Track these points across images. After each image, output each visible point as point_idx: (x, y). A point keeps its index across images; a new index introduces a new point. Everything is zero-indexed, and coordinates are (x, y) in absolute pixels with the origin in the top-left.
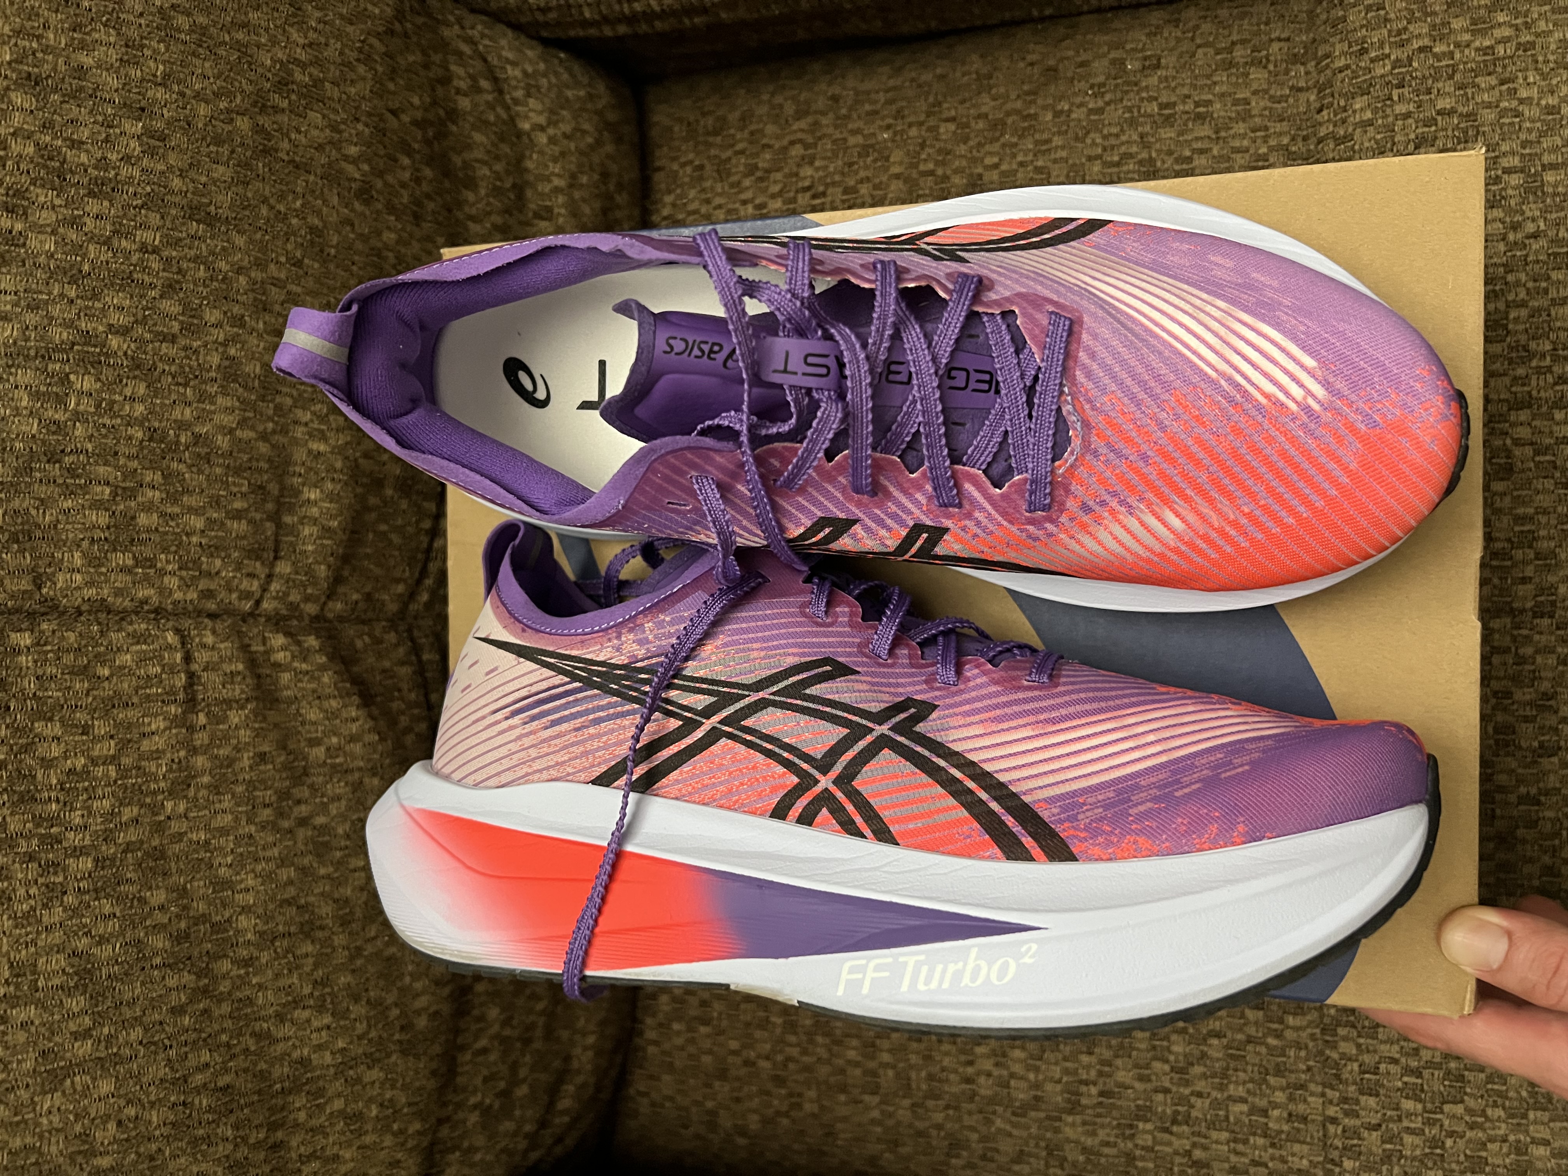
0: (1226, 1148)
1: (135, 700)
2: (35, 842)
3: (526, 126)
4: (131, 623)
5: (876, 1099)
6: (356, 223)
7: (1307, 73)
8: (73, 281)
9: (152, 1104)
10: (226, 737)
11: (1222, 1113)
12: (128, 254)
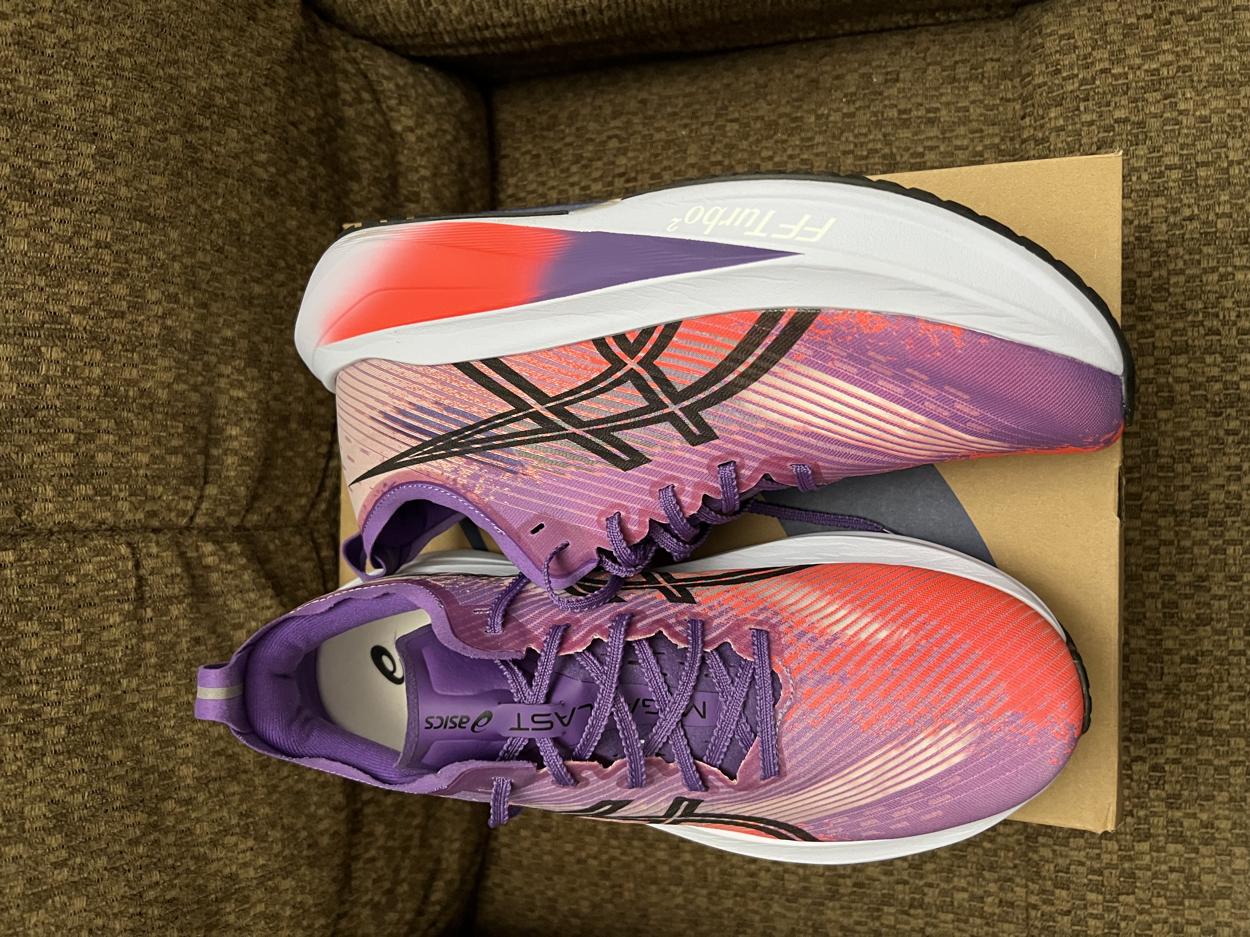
0: (951, 926)
1: (97, 600)
2: (20, 716)
3: (399, 128)
4: (92, 540)
5: (680, 889)
6: (266, 214)
7: (1014, 87)
8: (43, 273)
9: (115, 915)
10: (168, 626)
11: (948, 899)
12: (86, 250)
